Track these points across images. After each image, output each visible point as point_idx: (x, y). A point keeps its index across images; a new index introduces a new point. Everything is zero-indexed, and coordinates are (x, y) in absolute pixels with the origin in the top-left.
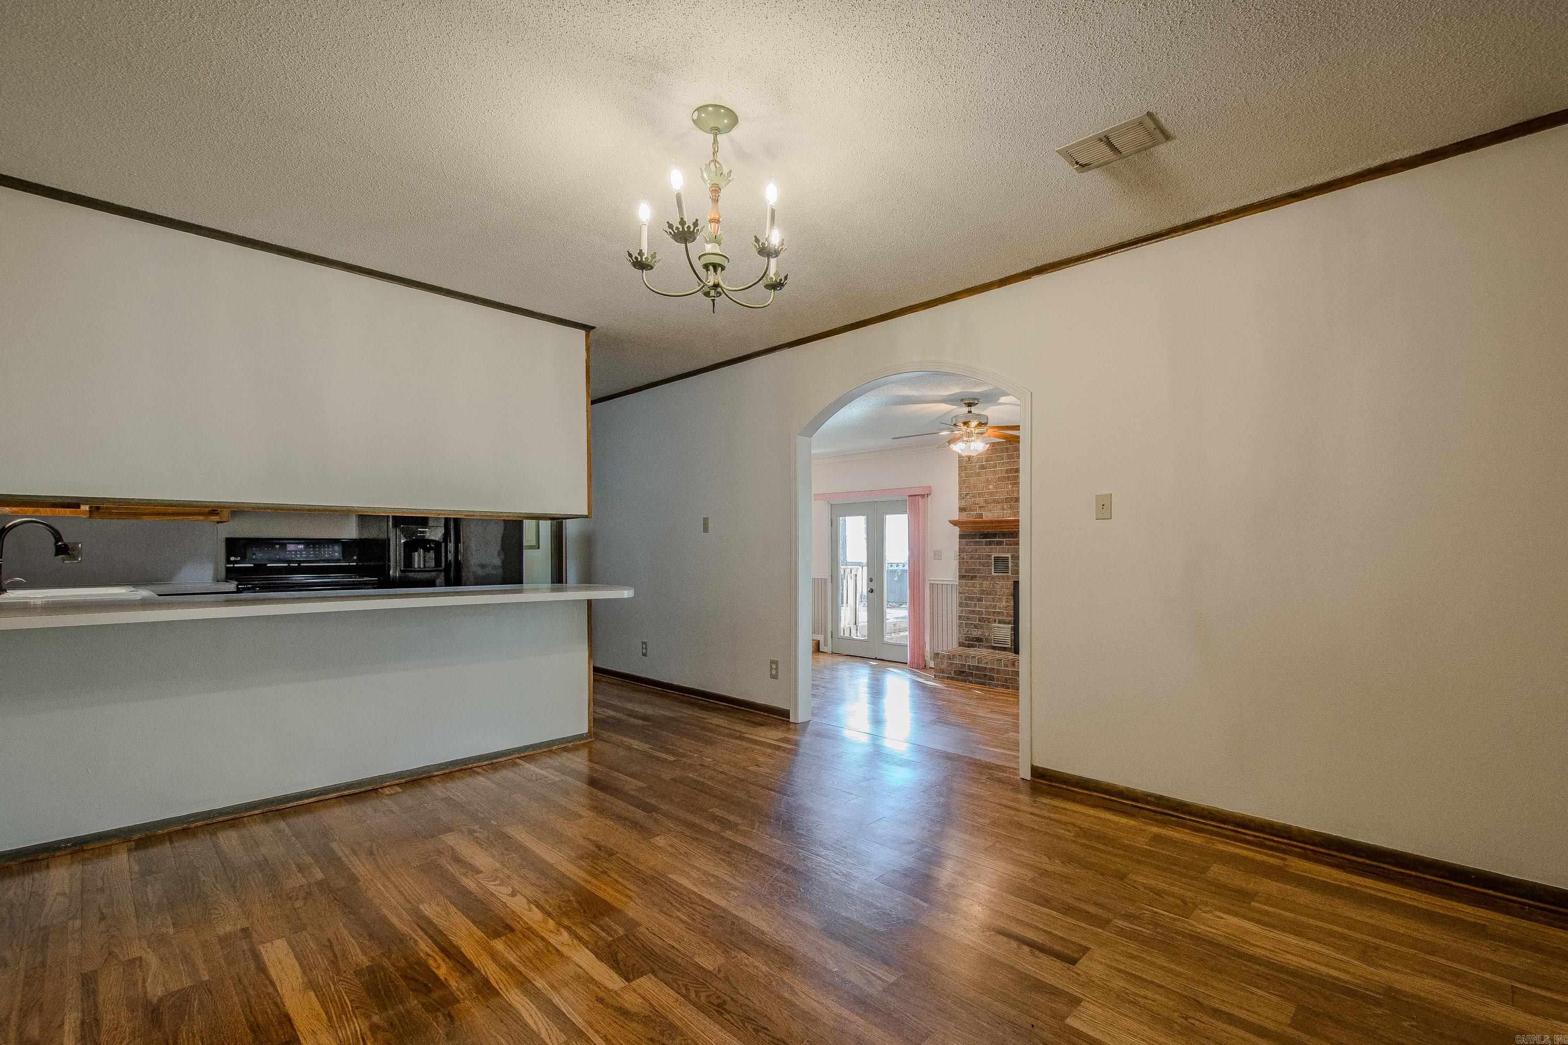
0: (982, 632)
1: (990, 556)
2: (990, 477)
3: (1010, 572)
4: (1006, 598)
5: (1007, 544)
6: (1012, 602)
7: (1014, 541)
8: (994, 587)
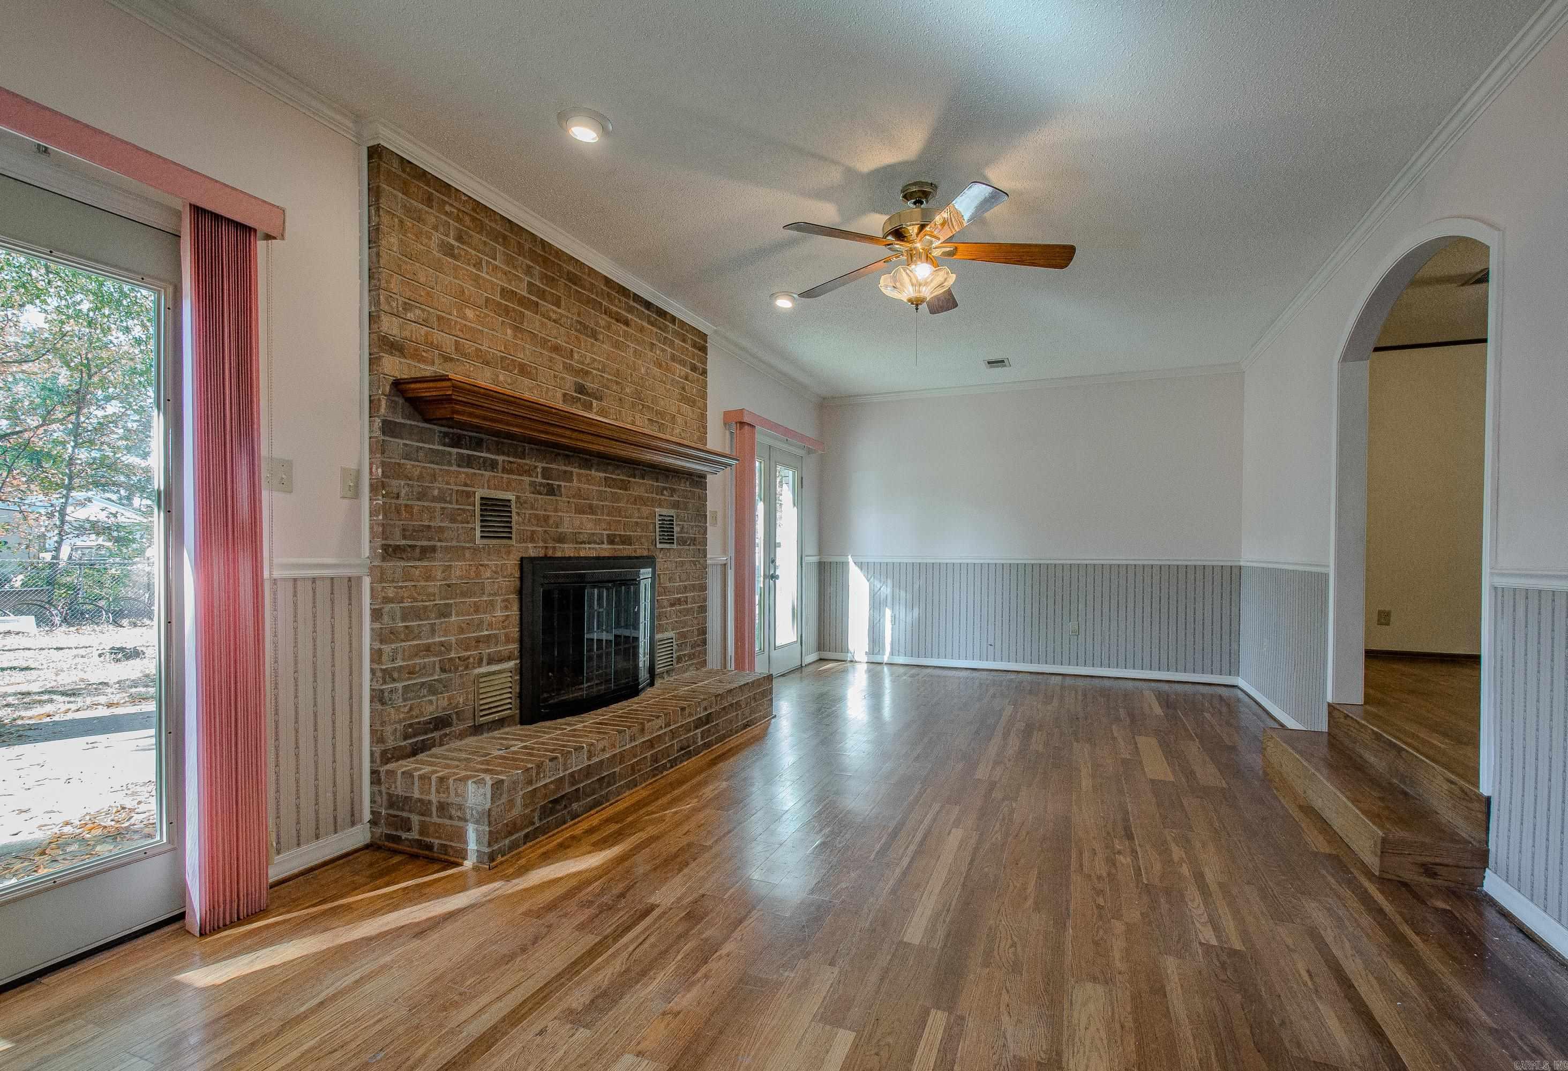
0: (449, 699)
1: (469, 495)
2: (469, 288)
3: (514, 536)
4: (503, 601)
5: (504, 470)
6: (516, 607)
7: (519, 464)
8: (478, 575)
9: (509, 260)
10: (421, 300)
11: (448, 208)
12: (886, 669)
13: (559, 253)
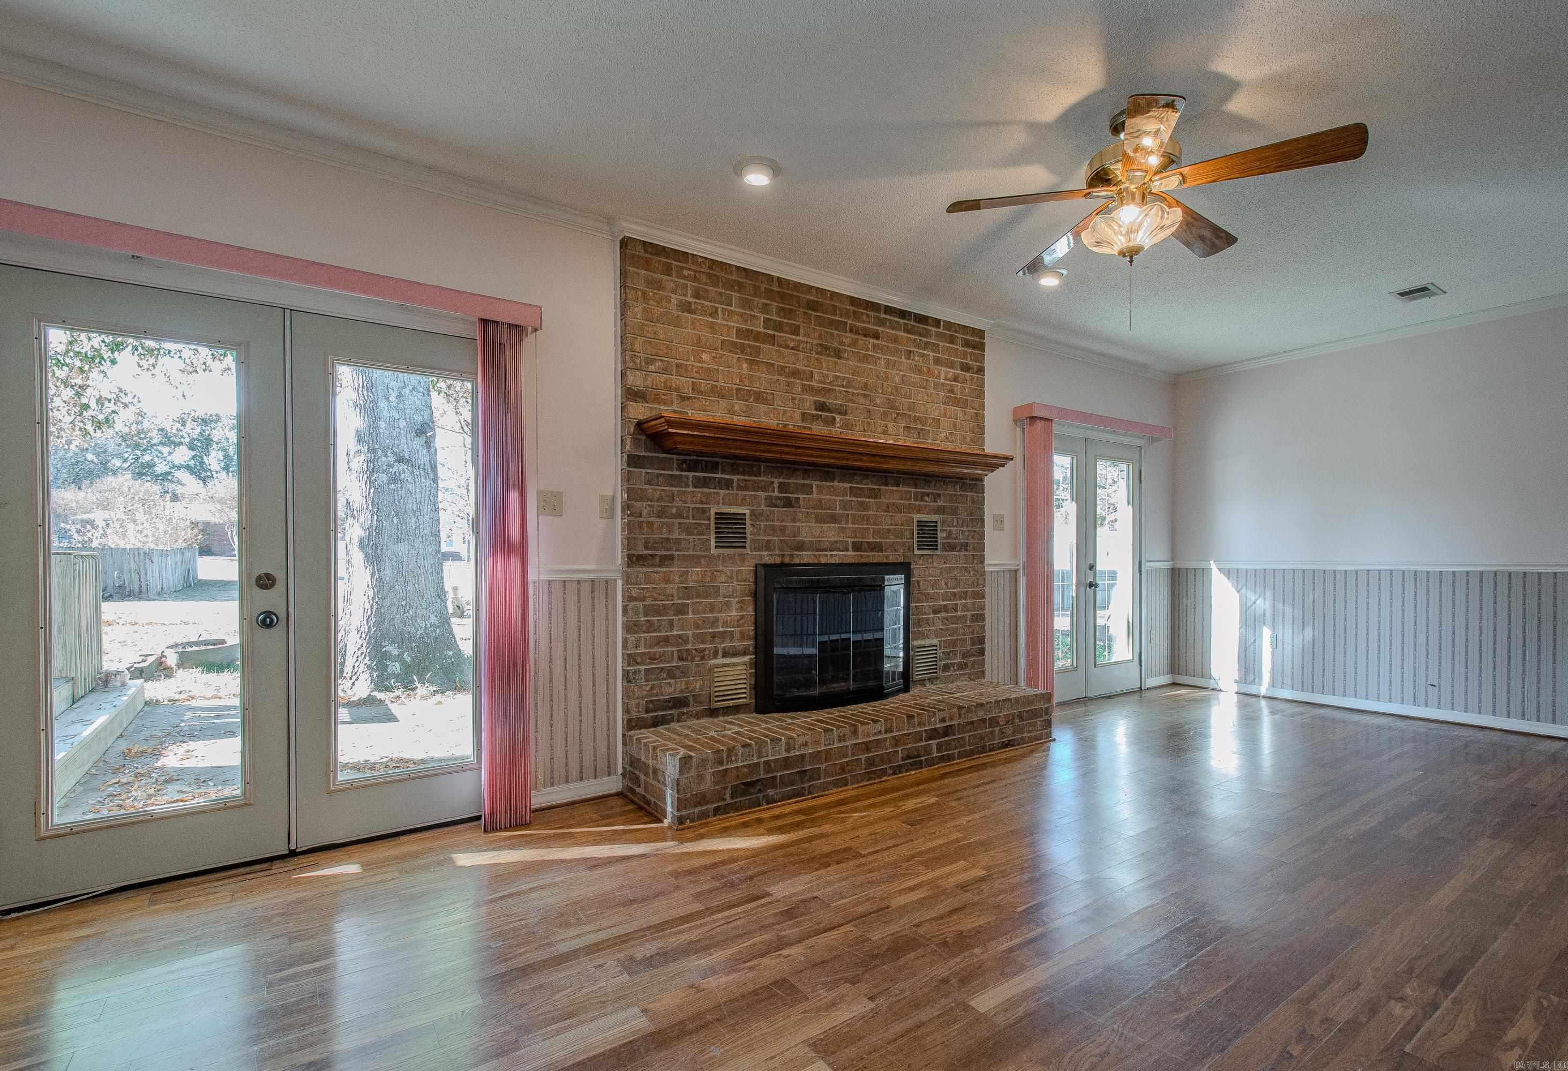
0: (687, 683)
1: (704, 511)
2: (706, 335)
3: (748, 545)
4: (738, 602)
5: (740, 488)
6: (751, 608)
7: (754, 482)
8: (713, 578)
9: (745, 304)
10: (661, 353)
11: (686, 272)
12: (1263, 703)
13: (798, 286)
